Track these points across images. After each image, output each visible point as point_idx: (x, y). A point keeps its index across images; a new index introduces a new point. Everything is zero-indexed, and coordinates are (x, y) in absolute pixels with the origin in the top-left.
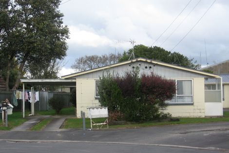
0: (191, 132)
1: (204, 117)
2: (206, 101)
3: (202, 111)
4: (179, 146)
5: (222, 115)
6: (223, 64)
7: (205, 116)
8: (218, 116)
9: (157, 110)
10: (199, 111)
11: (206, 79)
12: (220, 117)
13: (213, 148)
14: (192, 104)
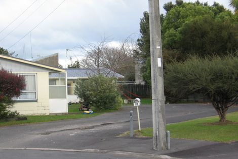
0: (52, 132)
1: (48, 114)
2: (51, 97)
3: (47, 108)
4: (50, 149)
5: (67, 112)
6: (49, 58)
7: (50, 114)
8: (63, 113)
9: (4, 108)
10: (43, 108)
11: (50, 73)
12: (66, 114)
13: (92, 150)
14: (36, 101)
